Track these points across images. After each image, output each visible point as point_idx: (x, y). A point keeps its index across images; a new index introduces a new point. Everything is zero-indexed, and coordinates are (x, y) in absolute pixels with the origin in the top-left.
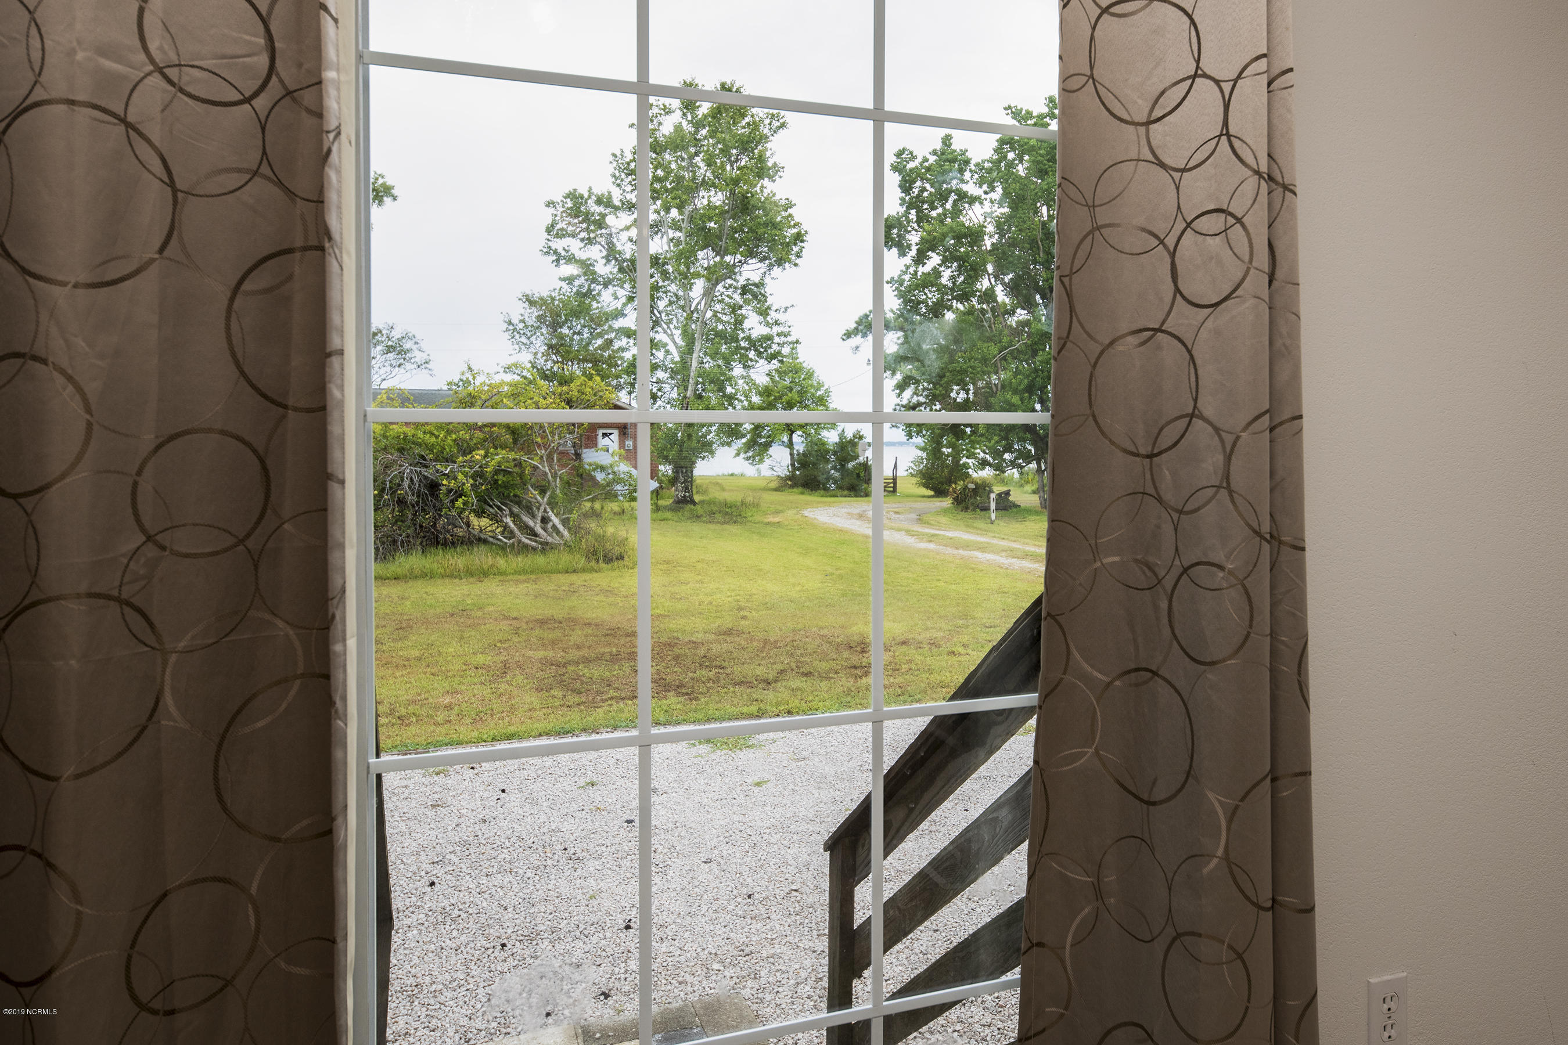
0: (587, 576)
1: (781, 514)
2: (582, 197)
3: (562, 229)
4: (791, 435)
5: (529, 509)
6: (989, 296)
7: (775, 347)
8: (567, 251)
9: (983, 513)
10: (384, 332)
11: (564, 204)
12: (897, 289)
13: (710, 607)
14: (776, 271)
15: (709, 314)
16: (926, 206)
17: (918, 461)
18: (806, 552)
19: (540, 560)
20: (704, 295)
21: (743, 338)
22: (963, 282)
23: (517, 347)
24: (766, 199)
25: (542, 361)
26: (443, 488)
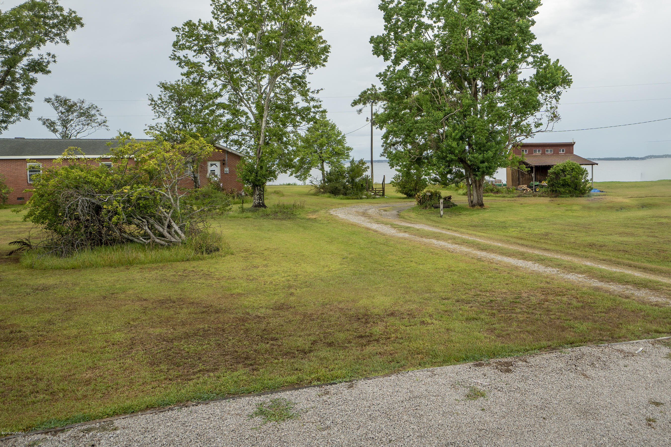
0: (195, 263)
1: (317, 213)
2: (194, 25)
3: (183, 45)
4: (323, 163)
5: (160, 221)
6: (438, 83)
7: (312, 114)
8: (186, 58)
9: (436, 210)
10: (78, 105)
11: (184, 29)
12: (383, 80)
13: (271, 286)
14: (312, 69)
15: (272, 95)
16: (399, 30)
17: (397, 177)
18: (331, 241)
19: (166, 253)
20: (269, 83)
21: (293, 109)
22: (423, 75)
23: (157, 114)
24: (306, 27)
25: (173, 123)
26: (104, 210)
